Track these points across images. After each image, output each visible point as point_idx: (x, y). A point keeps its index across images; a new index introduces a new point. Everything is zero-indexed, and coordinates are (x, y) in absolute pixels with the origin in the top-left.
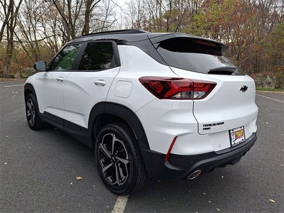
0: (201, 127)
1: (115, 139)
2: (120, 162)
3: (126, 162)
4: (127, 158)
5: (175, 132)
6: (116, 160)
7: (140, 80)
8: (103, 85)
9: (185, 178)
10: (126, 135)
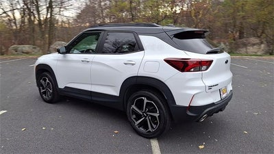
0: (207, 88)
1: (146, 101)
2: (150, 116)
3: (157, 115)
4: (158, 112)
5: (194, 92)
6: (147, 115)
7: (165, 60)
8: (133, 64)
9: (198, 121)
10: (156, 97)
